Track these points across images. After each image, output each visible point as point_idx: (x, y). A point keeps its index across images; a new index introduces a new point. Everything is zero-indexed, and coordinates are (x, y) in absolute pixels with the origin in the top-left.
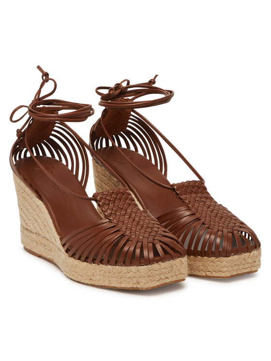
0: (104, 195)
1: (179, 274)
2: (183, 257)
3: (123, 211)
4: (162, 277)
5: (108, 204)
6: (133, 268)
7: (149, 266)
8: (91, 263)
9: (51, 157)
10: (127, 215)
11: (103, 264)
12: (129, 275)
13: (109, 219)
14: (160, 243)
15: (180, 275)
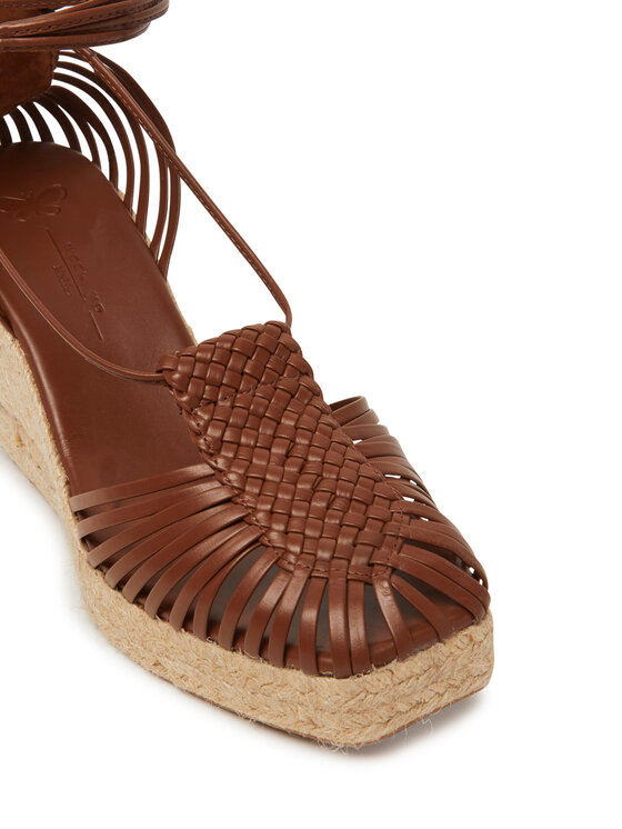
0: (198, 366)
1: (463, 681)
2: (478, 624)
3: (265, 427)
4: (402, 707)
5: (209, 402)
6: (296, 678)
7: (351, 683)
8: (155, 618)
9: (67, 145)
10: (279, 445)
11: (191, 632)
12: (281, 693)
13: (214, 468)
14: (395, 579)
15: (467, 684)
